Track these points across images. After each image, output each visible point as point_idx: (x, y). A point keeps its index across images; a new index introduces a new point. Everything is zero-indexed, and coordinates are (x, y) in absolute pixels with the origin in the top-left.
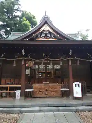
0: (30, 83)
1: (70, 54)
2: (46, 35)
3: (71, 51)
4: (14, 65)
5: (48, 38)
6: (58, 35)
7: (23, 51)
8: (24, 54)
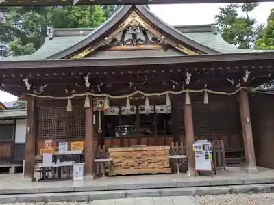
0: (102, 147)
1: (188, 81)
2: (134, 36)
3: (189, 76)
4: (69, 109)
5: (140, 44)
6: (163, 37)
7: (87, 79)
8: (88, 85)
